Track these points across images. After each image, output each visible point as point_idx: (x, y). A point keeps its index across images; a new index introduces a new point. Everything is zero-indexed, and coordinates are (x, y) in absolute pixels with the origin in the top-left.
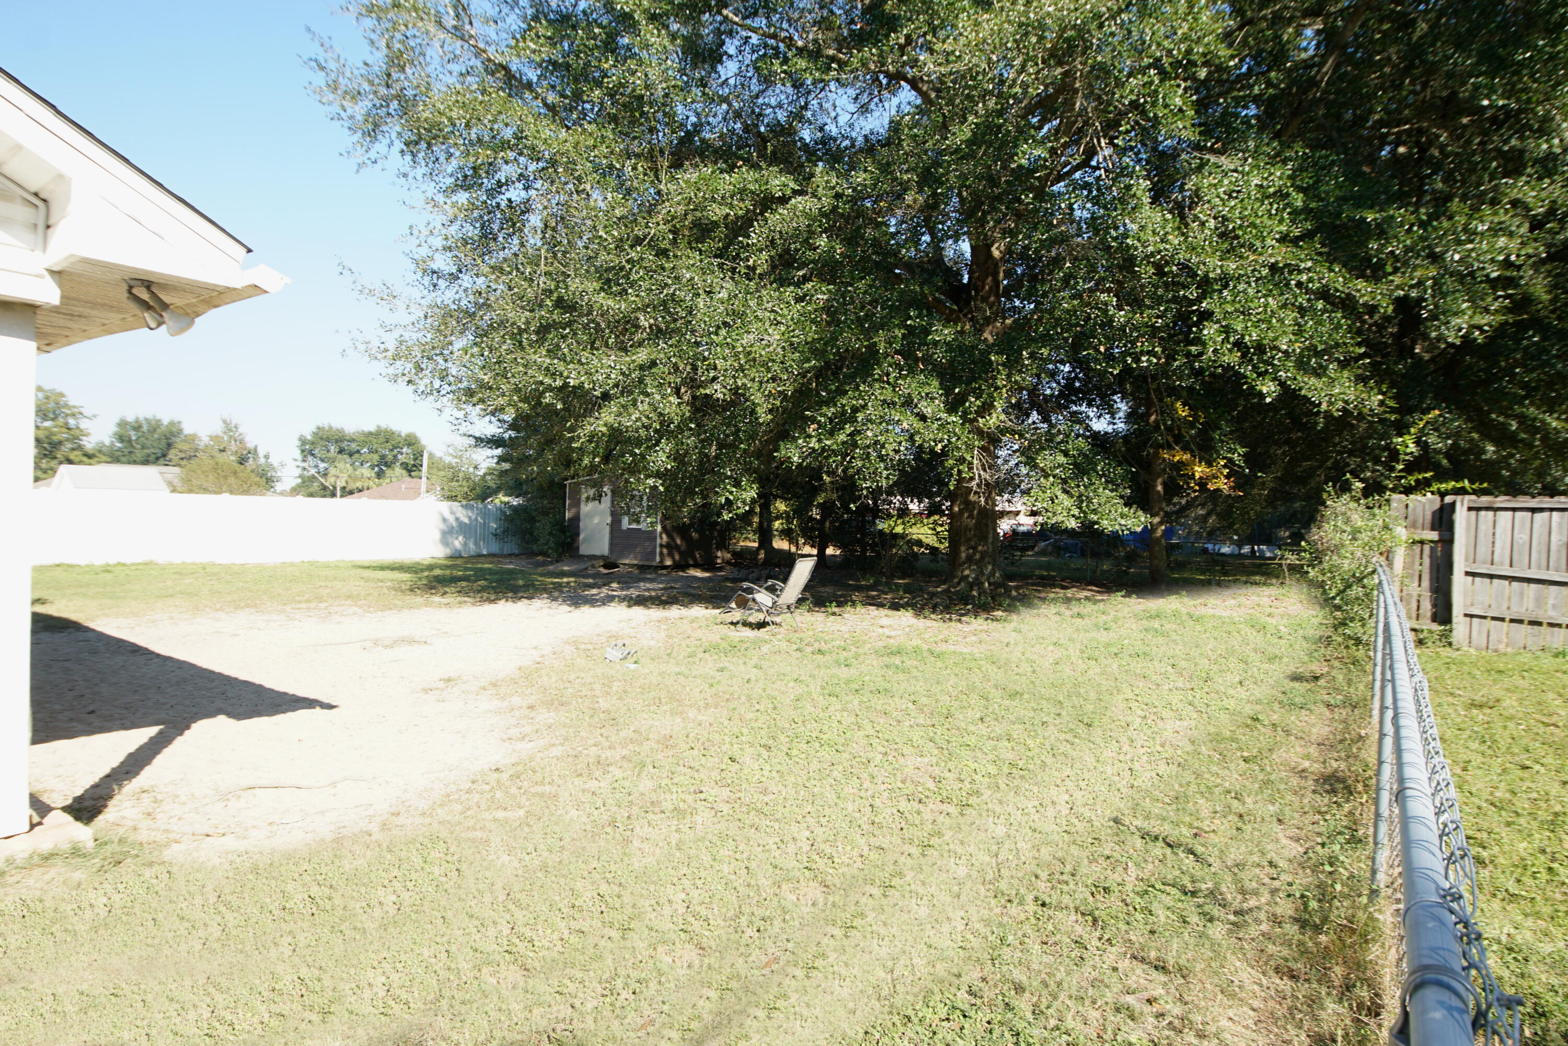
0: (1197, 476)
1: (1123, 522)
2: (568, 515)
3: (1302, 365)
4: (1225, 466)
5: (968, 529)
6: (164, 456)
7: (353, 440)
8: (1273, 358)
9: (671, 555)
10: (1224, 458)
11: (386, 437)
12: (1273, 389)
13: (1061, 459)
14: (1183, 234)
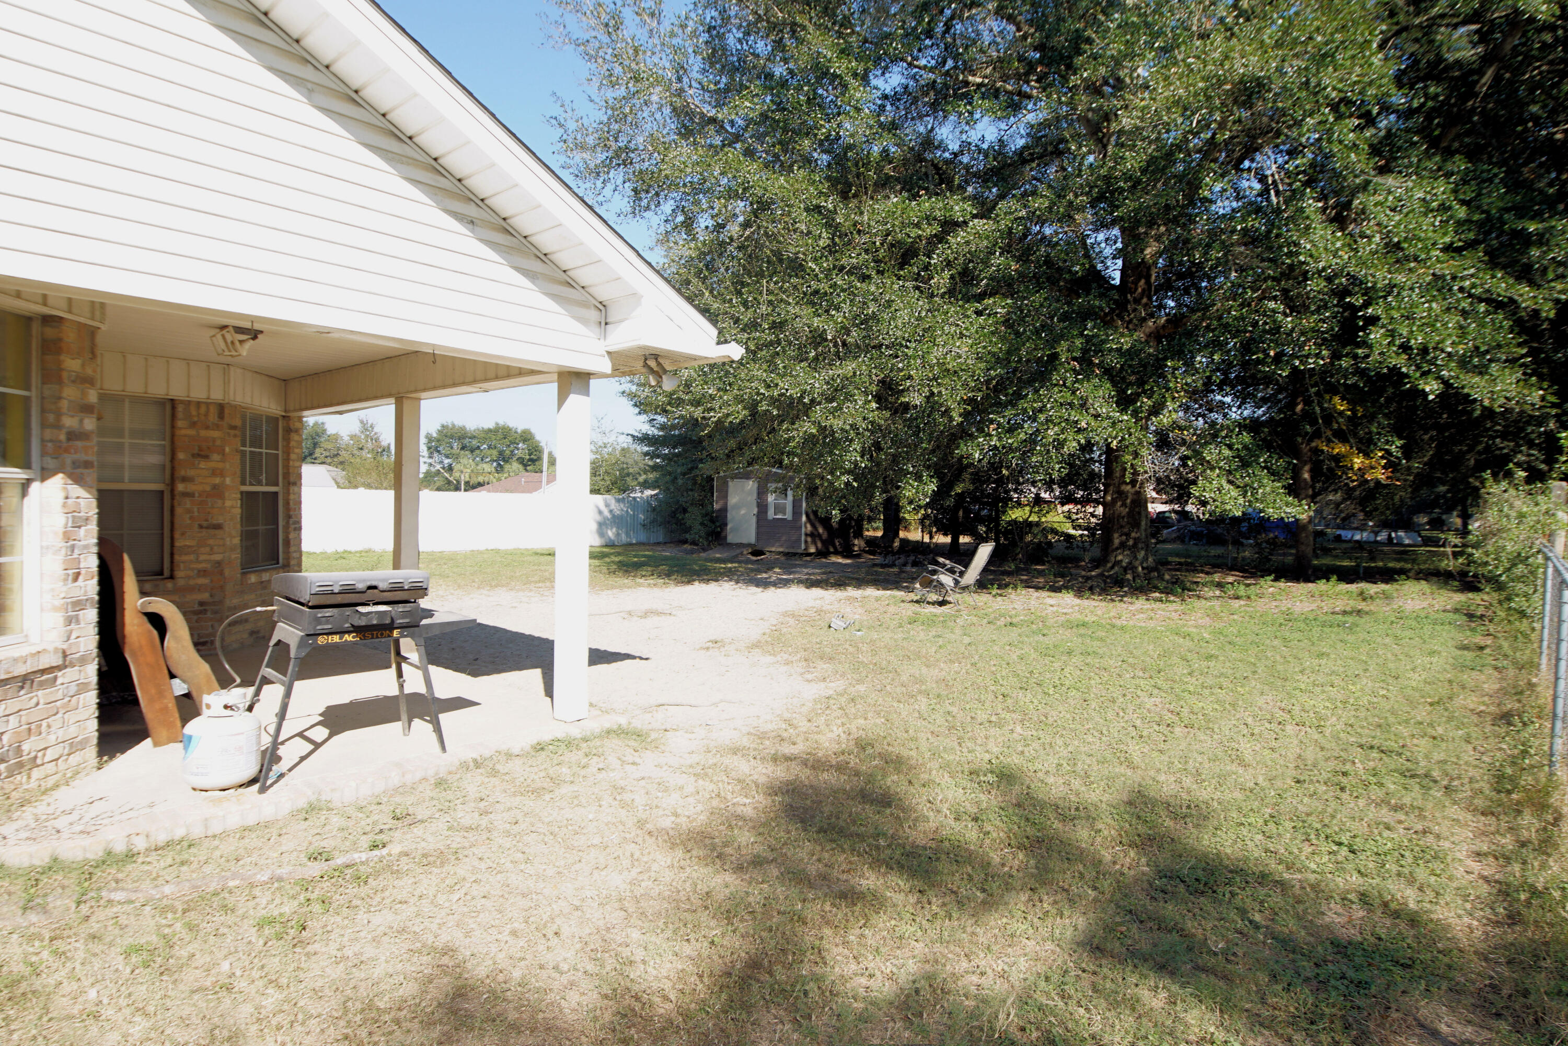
0: (1356, 466)
1: (1288, 510)
2: (716, 506)
3: (1464, 363)
4: (1382, 457)
5: (1120, 516)
6: (311, 454)
7: (473, 437)
8: (1436, 358)
9: (814, 542)
10: (1381, 450)
11: (503, 434)
12: (1436, 387)
13: (1227, 452)
14: (1352, 250)
